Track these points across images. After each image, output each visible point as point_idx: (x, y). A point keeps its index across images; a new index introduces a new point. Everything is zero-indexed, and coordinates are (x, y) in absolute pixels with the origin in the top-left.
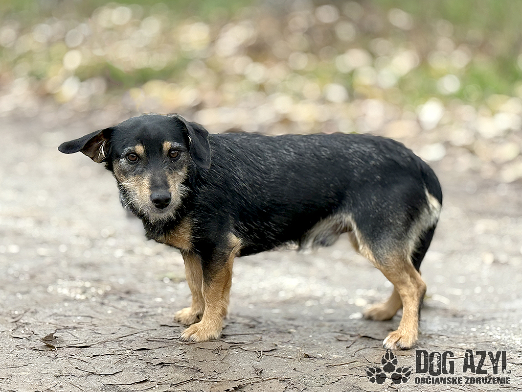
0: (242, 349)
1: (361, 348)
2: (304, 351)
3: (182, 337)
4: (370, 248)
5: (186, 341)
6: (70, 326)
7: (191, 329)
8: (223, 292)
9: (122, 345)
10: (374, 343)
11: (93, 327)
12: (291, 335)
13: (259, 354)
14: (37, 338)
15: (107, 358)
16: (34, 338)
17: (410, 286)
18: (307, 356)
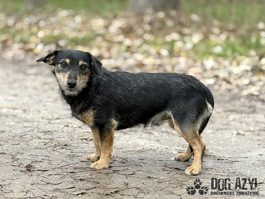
0: (119, 173)
1: (174, 174)
2: (148, 175)
3: (91, 167)
4: (179, 127)
5: (92, 169)
6: (38, 160)
7: (95, 163)
8: (109, 146)
9: (63, 170)
10: (181, 172)
11: (49, 161)
12: (141, 167)
13: (127, 176)
14: (23, 166)
15: (56, 176)
16: (22, 166)
17: (198, 145)
18: (149, 177)
